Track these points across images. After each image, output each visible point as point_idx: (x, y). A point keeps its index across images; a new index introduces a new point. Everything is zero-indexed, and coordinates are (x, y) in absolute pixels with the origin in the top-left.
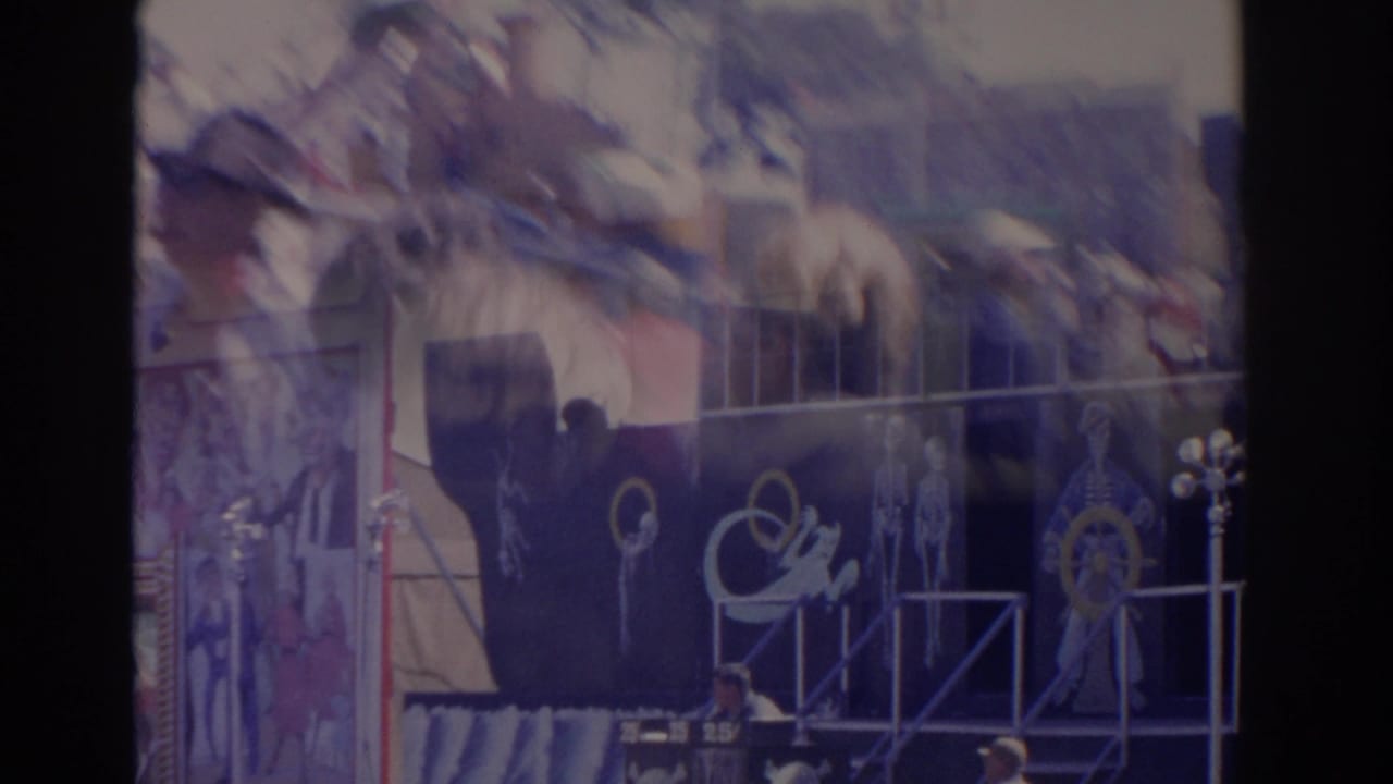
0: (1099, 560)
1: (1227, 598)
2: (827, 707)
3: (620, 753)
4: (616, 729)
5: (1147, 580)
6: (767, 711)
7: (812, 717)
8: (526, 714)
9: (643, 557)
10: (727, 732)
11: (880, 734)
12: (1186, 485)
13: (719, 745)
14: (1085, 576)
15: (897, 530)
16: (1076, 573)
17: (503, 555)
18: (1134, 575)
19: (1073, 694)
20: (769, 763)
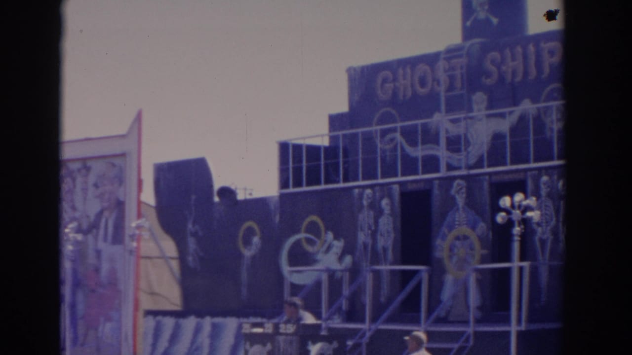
0: (461, 251)
1: (521, 269)
2: (336, 317)
3: (242, 338)
4: (240, 327)
5: (483, 260)
6: (309, 319)
7: (329, 322)
8: (199, 320)
9: (254, 258)
10: (291, 328)
11: (360, 330)
12: (503, 218)
13: (287, 335)
14: (455, 259)
15: (370, 241)
16: (450, 257)
17: (190, 259)
18: (477, 257)
19: (449, 312)
20: (310, 343)
